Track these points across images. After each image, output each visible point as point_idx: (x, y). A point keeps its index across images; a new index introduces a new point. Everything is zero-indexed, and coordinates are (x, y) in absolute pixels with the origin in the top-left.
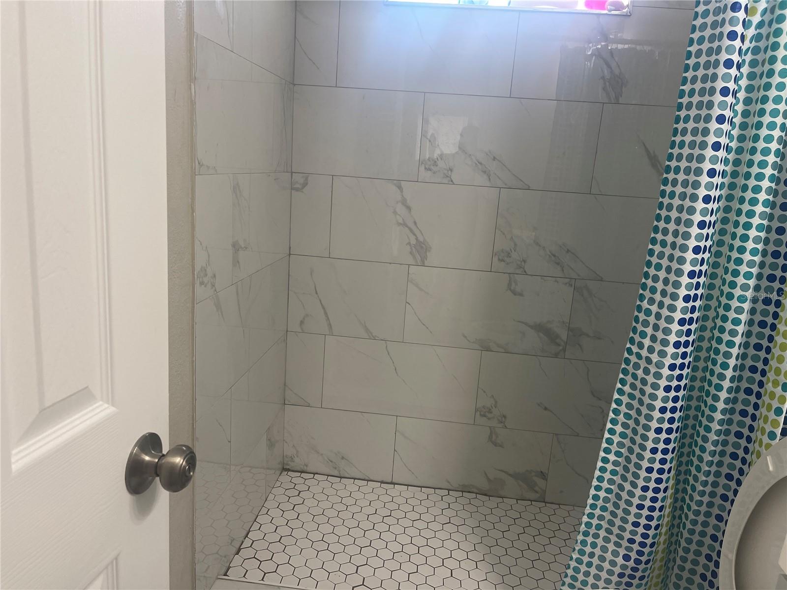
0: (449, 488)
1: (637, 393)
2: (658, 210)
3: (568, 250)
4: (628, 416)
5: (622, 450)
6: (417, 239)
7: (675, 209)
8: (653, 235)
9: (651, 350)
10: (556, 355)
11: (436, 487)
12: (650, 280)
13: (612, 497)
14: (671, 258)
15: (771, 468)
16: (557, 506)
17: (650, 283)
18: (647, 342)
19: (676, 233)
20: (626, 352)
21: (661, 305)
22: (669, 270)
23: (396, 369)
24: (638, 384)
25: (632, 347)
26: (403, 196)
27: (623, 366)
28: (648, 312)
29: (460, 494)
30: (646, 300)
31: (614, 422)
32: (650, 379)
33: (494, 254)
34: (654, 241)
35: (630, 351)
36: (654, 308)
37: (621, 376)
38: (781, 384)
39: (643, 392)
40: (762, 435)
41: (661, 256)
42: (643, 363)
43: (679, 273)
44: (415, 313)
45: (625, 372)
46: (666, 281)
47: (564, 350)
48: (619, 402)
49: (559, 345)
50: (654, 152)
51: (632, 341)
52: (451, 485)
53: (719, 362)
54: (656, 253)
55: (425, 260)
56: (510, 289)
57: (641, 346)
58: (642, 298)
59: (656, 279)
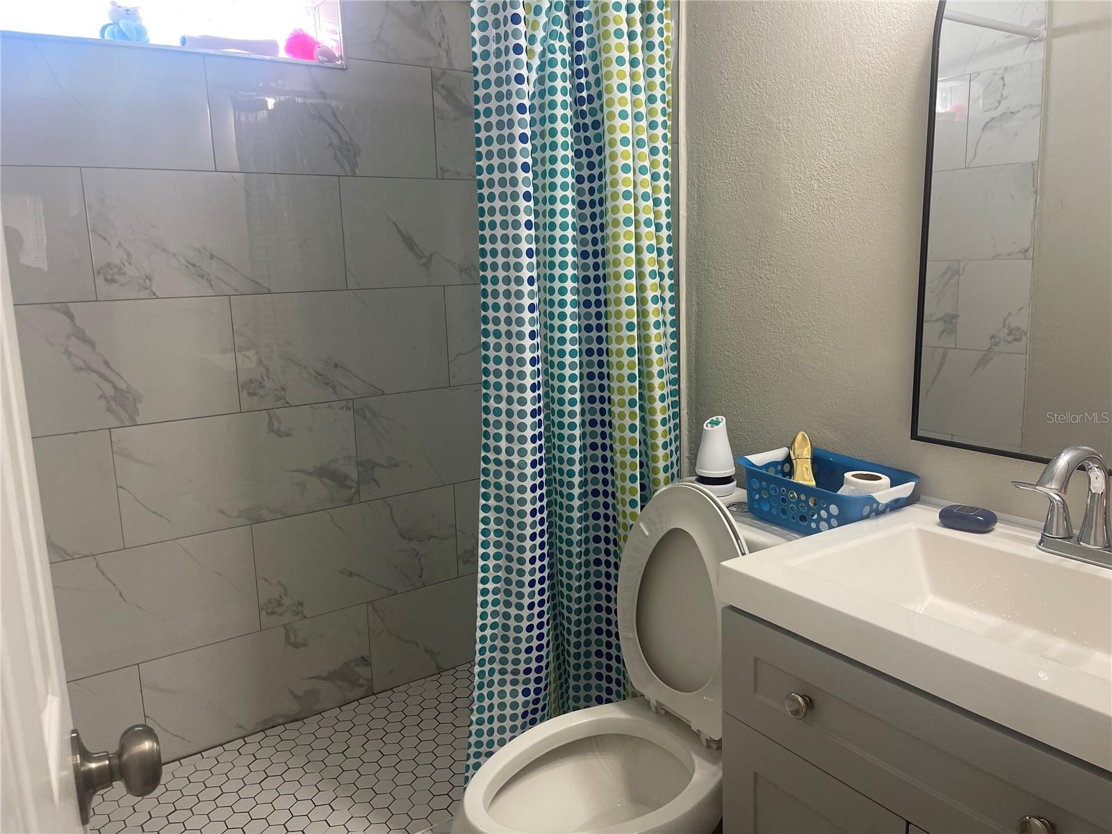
0: (243, 735)
1: (504, 504)
2: (482, 298)
3: (336, 365)
4: (498, 533)
5: (500, 574)
6: (115, 387)
7: (501, 295)
8: (483, 327)
9: (509, 451)
10: (350, 502)
11: (223, 742)
12: (492, 376)
13: (498, 631)
14: (509, 348)
15: (647, 533)
16: (391, 692)
17: (492, 379)
18: (503, 444)
19: (508, 321)
20: (482, 462)
21: (510, 400)
22: (509, 361)
23: (121, 595)
24: (504, 493)
25: (488, 454)
26: (75, 325)
27: (483, 478)
28: (498, 412)
29: (262, 735)
30: (492, 399)
31: (485, 545)
32: (516, 483)
33: (240, 388)
34: (486, 333)
35: (486, 460)
36: (503, 406)
37: (482, 490)
38: (628, 452)
39: (510, 501)
40: (624, 506)
41: (498, 347)
42: (504, 469)
43: (521, 362)
44: (135, 498)
45: (486, 484)
46: (510, 374)
47: (358, 492)
48: (486, 521)
49: (350, 488)
50: (408, 233)
51: (486, 448)
52: (245, 729)
53: (566, 447)
54: (492, 346)
55: (136, 417)
56: (273, 431)
57: (498, 450)
58: (486, 398)
59: (498, 373)
